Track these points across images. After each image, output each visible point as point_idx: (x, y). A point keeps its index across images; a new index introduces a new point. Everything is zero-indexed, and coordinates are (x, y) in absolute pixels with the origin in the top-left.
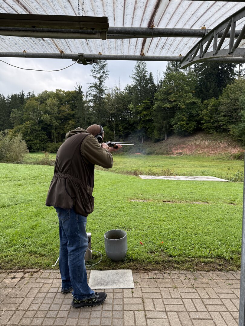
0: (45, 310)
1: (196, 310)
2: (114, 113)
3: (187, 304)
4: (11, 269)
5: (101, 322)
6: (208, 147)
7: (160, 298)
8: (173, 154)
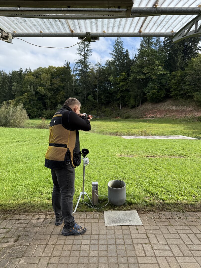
0: (70, 244)
1: (192, 243)
2: (97, 85)
3: (184, 238)
4: (35, 212)
5: (117, 253)
6: (175, 111)
7: (161, 234)
8: (147, 117)
